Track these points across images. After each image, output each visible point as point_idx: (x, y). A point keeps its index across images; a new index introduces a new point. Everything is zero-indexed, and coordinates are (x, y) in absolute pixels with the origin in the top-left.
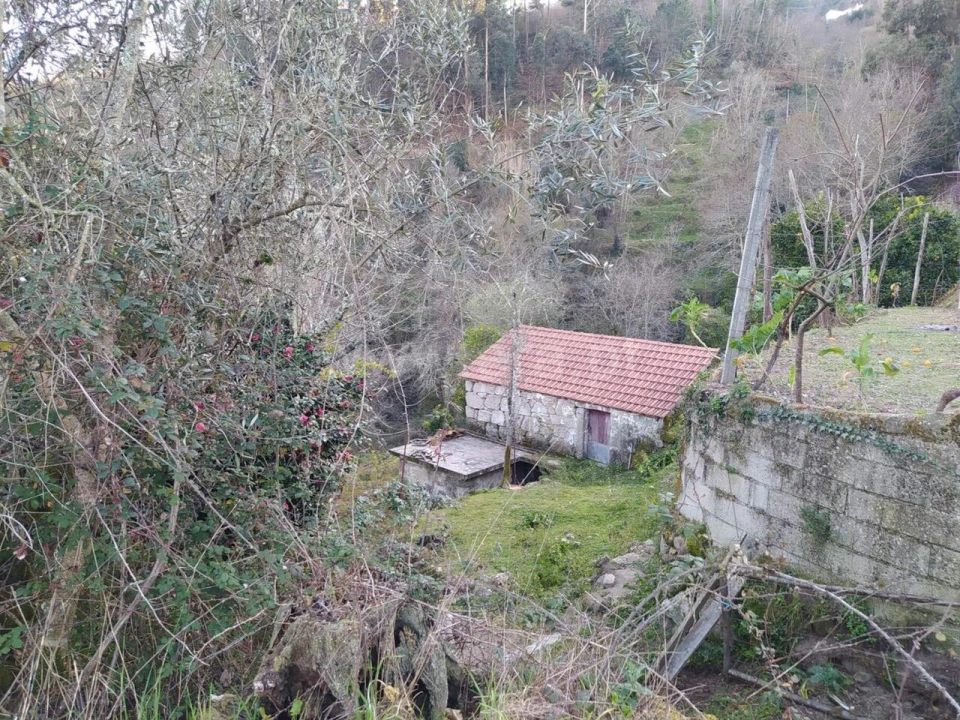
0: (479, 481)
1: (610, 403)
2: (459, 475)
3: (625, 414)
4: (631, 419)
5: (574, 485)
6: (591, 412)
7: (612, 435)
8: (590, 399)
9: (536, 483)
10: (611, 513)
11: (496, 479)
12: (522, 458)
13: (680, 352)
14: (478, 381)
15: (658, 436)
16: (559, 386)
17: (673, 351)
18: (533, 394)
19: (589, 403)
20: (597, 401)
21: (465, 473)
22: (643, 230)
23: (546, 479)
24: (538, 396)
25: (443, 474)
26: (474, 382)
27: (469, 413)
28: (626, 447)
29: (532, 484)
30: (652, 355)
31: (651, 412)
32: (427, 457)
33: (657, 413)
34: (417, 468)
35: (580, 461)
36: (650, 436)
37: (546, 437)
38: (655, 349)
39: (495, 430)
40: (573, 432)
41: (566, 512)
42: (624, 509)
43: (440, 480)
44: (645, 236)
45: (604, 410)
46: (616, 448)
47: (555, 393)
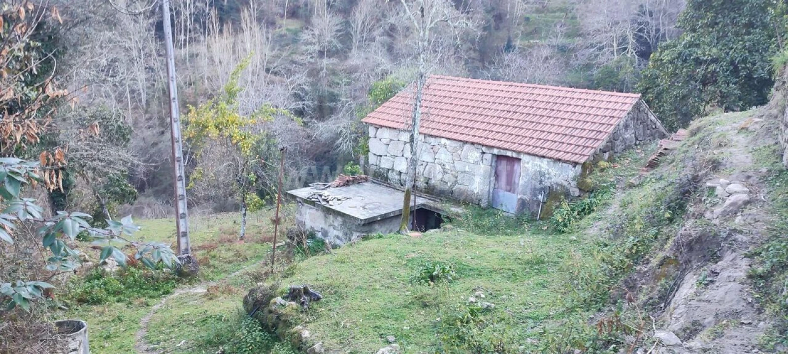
0: (376, 226)
1: (521, 148)
2: (356, 218)
3: (537, 159)
4: (544, 165)
5: (479, 234)
6: (499, 157)
7: (521, 182)
8: (499, 144)
9: (437, 230)
10: (527, 266)
11: (395, 225)
12: (424, 205)
13: (597, 98)
14: (382, 127)
15: (574, 183)
16: (466, 131)
17: (589, 97)
18: (438, 140)
19: (499, 148)
20: (506, 146)
21: (362, 218)
22: (531, 33)
23: (449, 226)
24: (443, 141)
25: (340, 219)
26: (378, 127)
27: (372, 160)
28: (535, 195)
29: (432, 231)
30: (565, 101)
31: (568, 157)
32: (324, 200)
33: (575, 158)
34: (313, 211)
35: (484, 209)
36: (565, 184)
37: (449, 184)
38: (569, 95)
39: (397, 177)
40: (477, 179)
41: (473, 264)
42: (543, 262)
43: (336, 224)
44: (533, 38)
45: (515, 155)
46: (525, 197)
47: (461, 138)
